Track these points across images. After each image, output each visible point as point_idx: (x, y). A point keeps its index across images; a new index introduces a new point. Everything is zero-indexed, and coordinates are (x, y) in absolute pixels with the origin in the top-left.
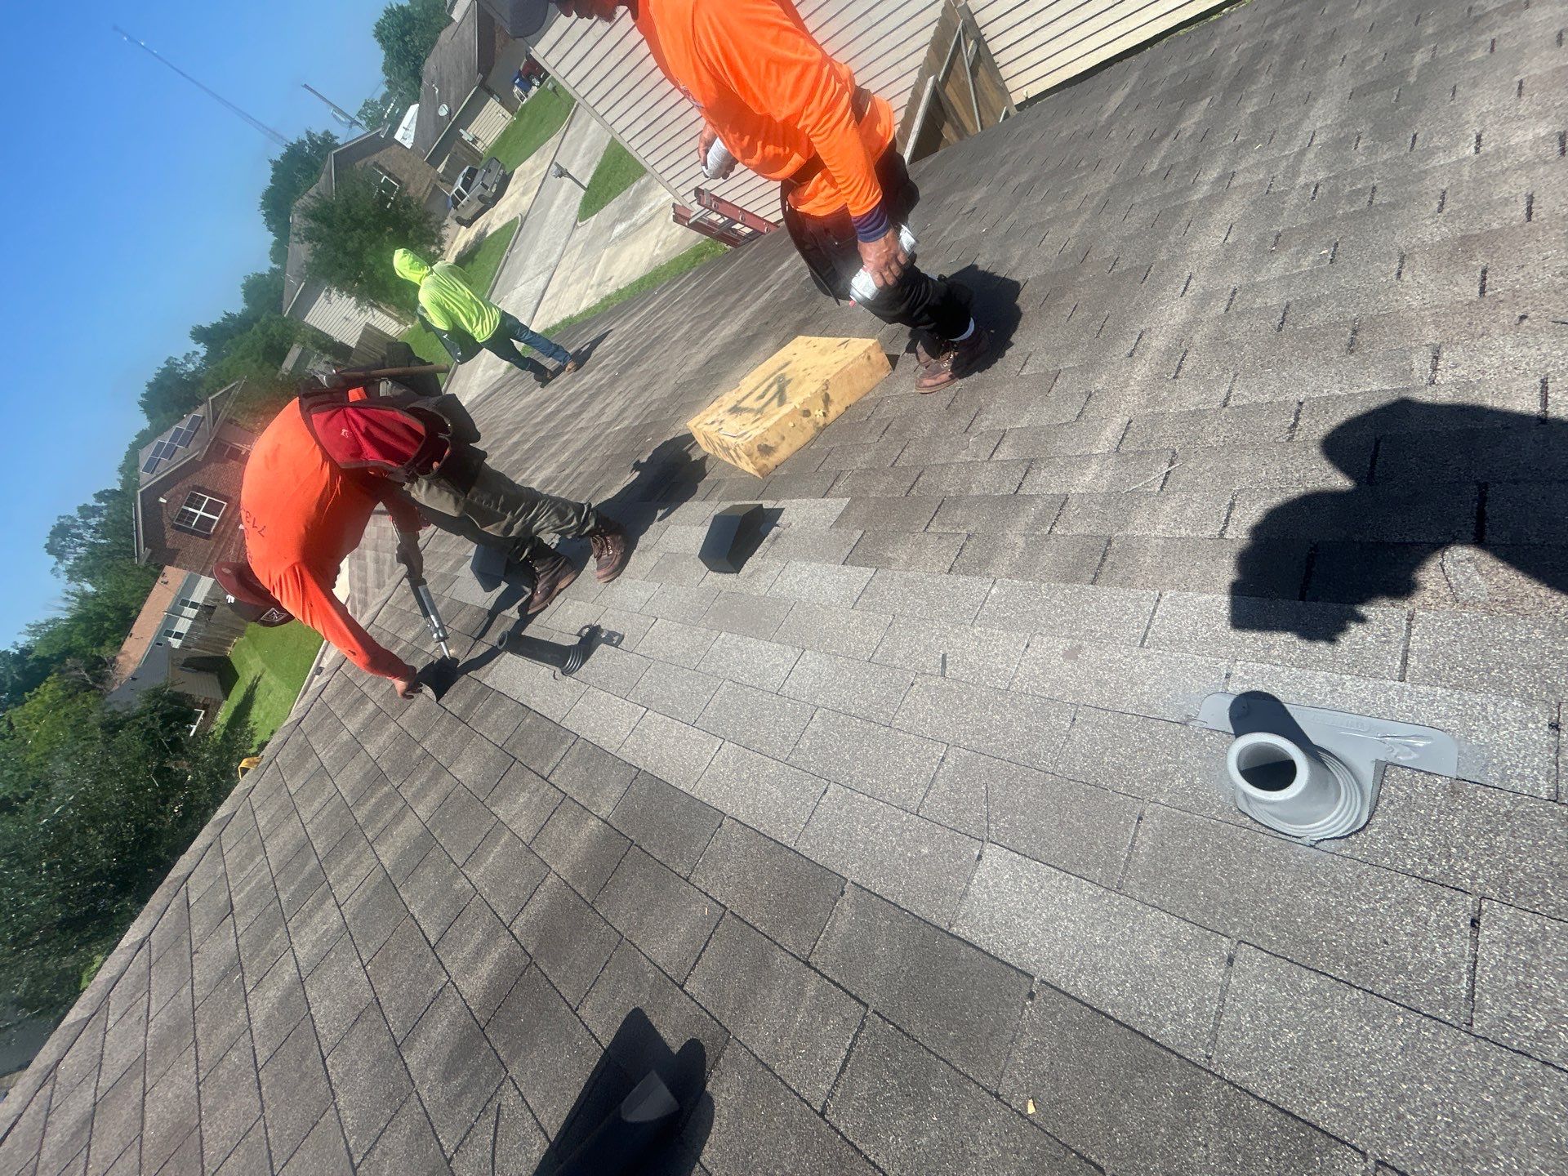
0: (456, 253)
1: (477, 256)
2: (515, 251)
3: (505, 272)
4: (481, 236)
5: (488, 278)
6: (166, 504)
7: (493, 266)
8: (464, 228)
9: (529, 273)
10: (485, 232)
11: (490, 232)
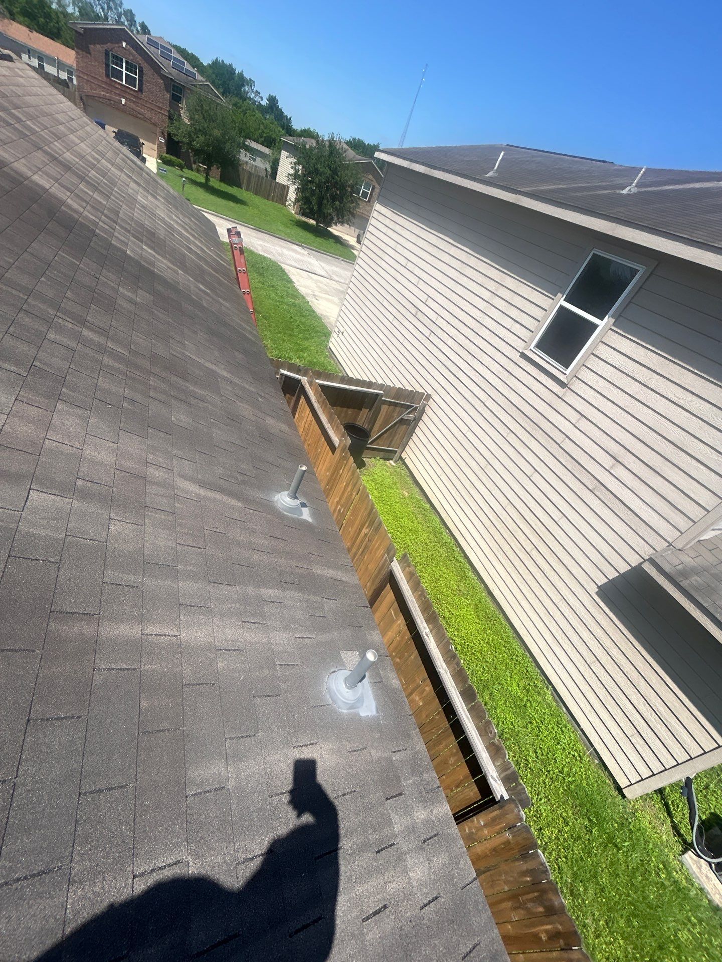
0: (341, 235)
1: (338, 244)
2: (342, 262)
3: (329, 257)
4: (352, 247)
5: (325, 249)
6: (122, 47)
7: (332, 251)
8: (356, 239)
9: (327, 267)
10: (354, 249)
11: (355, 252)
